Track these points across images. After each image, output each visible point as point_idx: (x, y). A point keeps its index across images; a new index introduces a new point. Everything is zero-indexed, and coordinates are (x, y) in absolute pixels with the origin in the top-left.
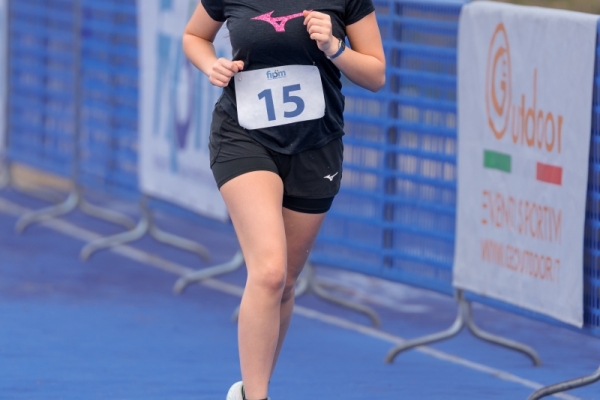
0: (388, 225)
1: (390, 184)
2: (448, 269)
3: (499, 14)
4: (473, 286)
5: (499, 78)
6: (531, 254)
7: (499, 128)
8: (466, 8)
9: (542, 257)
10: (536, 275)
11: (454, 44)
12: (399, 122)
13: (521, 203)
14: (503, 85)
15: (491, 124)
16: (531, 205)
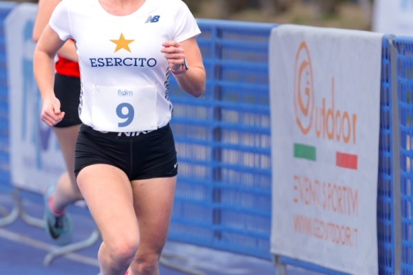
0: (216, 205)
1: (217, 173)
2: (266, 239)
3: (302, 34)
4: (287, 252)
5: (303, 86)
6: (333, 225)
7: (305, 126)
8: (274, 30)
9: (343, 227)
10: (338, 242)
11: (266, 60)
12: (223, 123)
13: (324, 185)
14: (307, 91)
15: (299, 123)
16: (332, 186)
